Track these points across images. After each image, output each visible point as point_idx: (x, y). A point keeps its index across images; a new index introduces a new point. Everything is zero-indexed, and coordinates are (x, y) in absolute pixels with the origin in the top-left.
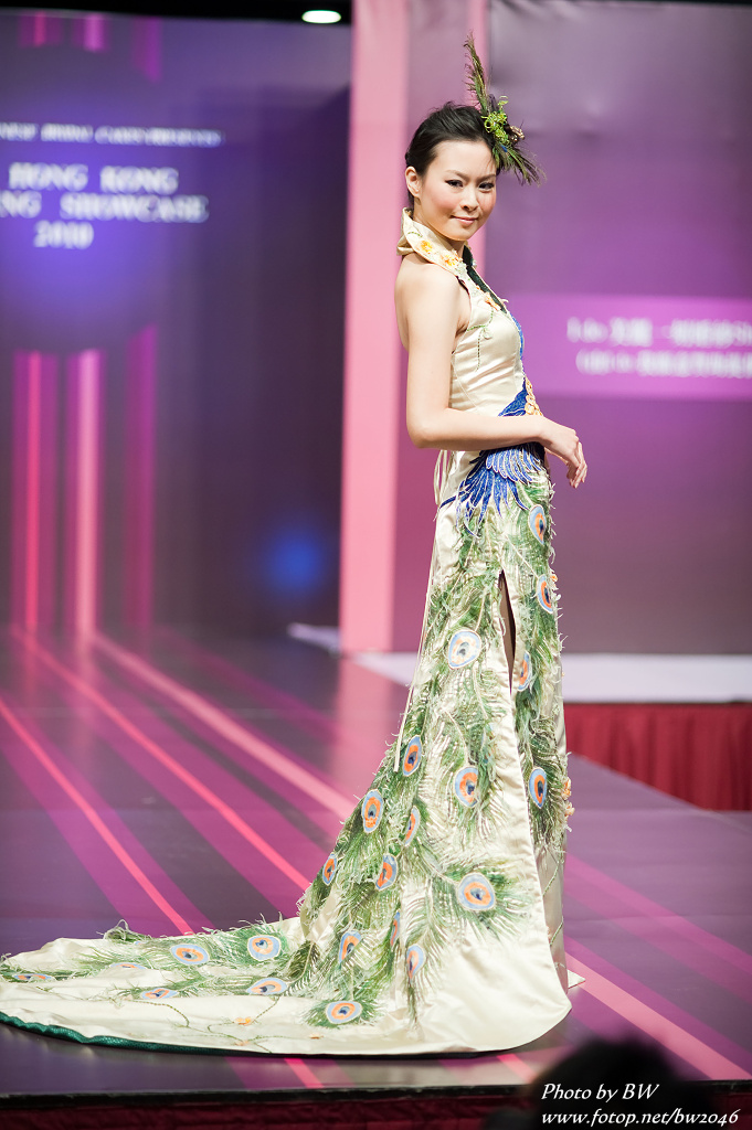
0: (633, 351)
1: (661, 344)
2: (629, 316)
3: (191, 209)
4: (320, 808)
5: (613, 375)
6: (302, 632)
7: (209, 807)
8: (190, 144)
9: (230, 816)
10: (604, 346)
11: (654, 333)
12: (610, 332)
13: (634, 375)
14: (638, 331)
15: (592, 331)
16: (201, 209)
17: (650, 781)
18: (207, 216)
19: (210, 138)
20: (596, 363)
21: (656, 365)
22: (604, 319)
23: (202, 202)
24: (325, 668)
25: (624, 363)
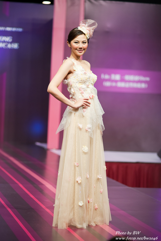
0: (116, 81)
1: (122, 80)
2: (115, 73)
3: (15, 46)
4: (42, 184)
5: (111, 87)
6: (38, 144)
7: (16, 183)
8: (15, 31)
9: (21, 185)
10: (109, 80)
11: (121, 78)
12: (111, 77)
13: (116, 87)
14: (117, 77)
15: (107, 77)
16: (17, 46)
17: (117, 180)
18: (19, 47)
19: (20, 30)
20: (107, 84)
21: (121, 85)
22: (110, 74)
23: (18, 44)
24: (44, 152)
25: (114, 84)
